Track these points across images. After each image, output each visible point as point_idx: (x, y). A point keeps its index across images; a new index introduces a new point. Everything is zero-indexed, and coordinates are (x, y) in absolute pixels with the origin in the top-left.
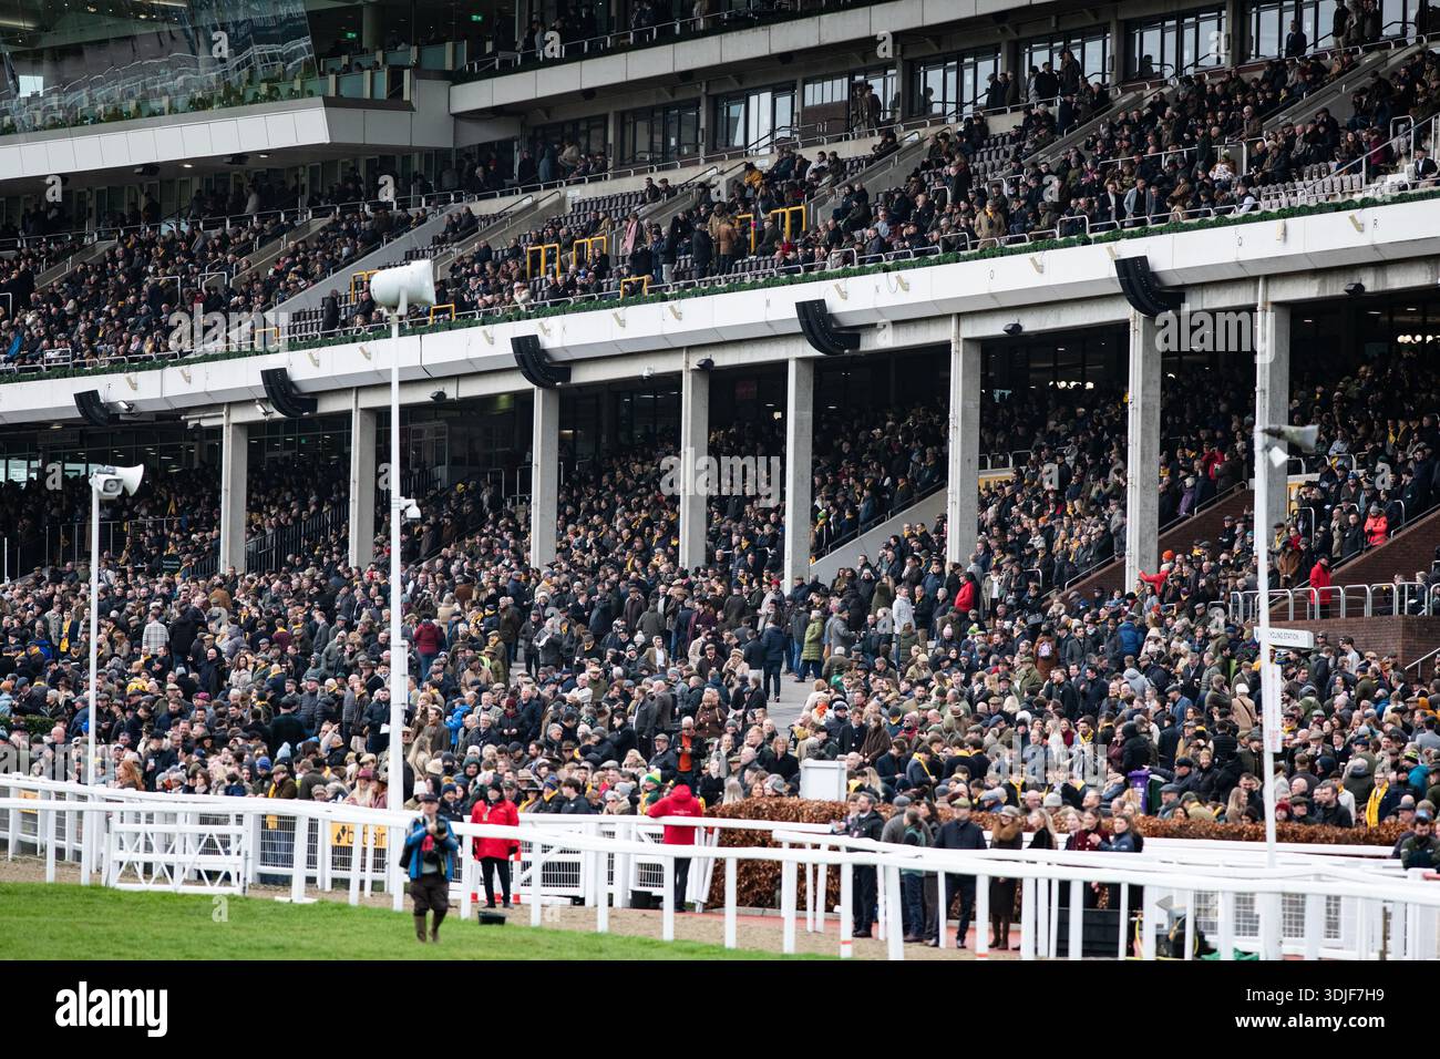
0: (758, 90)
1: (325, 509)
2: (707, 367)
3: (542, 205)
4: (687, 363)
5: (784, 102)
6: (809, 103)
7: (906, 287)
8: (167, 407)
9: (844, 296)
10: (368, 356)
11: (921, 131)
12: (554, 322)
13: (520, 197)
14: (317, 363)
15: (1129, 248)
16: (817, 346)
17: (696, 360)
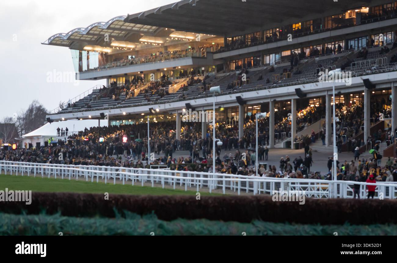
0: (272, 54)
1: (191, 128)
2: (275, 101)
3: (231, 75)
4: (271, 100)
5: (277, 56)
6: (282, 55)
7: (317, 85)
8: (165, 110)
9: (304, 87)
10: (206, 100)
11: (308, 59)
12: (244, 94)
13: (227, 73)
14: (196, 102)
15: (365, 77)
16: (299, 96)
17: (272, 100)
